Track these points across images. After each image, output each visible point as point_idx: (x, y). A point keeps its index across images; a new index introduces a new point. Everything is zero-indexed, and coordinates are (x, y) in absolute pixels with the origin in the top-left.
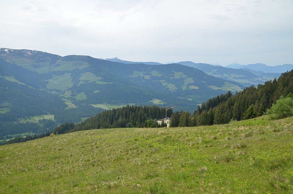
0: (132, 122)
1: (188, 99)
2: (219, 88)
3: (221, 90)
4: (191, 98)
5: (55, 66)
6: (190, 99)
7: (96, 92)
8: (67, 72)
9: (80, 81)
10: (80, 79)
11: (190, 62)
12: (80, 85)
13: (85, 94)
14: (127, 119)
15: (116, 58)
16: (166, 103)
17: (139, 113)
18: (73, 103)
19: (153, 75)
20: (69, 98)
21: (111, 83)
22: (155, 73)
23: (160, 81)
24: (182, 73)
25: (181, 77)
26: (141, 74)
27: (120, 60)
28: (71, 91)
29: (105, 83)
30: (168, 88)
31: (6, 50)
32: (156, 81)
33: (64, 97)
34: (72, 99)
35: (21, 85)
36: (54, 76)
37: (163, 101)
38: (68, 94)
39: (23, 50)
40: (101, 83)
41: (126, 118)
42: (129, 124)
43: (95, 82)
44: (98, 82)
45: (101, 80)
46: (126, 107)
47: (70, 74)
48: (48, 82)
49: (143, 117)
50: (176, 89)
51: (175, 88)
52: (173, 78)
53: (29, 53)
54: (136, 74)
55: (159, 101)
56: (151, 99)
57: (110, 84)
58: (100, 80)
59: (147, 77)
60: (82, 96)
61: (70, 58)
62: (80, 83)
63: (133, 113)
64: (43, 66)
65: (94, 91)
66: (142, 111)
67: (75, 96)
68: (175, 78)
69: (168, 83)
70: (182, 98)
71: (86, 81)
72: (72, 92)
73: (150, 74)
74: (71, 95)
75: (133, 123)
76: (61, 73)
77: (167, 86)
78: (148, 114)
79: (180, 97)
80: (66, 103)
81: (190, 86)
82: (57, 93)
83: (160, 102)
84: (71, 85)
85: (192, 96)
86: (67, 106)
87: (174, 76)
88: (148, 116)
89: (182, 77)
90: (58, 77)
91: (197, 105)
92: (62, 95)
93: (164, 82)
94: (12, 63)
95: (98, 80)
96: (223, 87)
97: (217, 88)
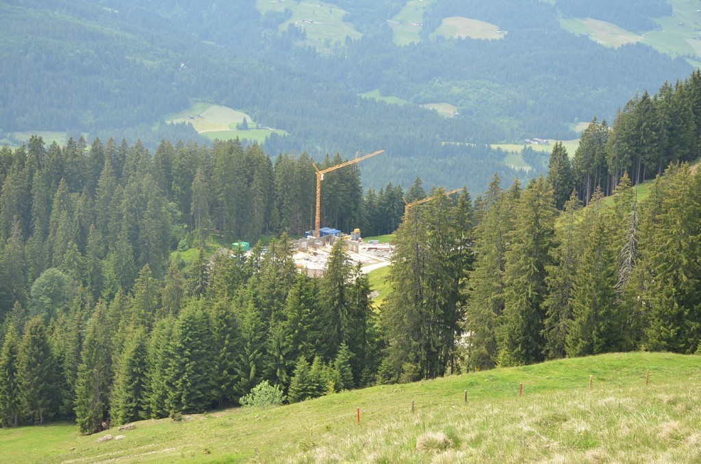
0: (70, 264)
1: (431, 107)
2: (633, 39)
3: (648, 49)
4: (453, 100)
6: (446, 110)
14: (34, 242)
16: (281, 133)
17: (120, 198)
30: (296, 33)
37: (261, 120)
41: (27, 232)
42: (53, 279)
46: (21, 156)
49: (150, 227)
50: (348, 38)
51: (348, 30)
55: (238, 116)
56: (181, 106)
63: (78, 200)
66: (146, 181)
70: (391, 100)
75: (82, 268)
77: (288, 14)
78: (185, 206)
79: (375, 95)
81: (448, 22)
83: (244, 127)
85: (456, 90)
88: (189, 220)
91: (494, 147)
96: (659, 27)
97: (625, 38)
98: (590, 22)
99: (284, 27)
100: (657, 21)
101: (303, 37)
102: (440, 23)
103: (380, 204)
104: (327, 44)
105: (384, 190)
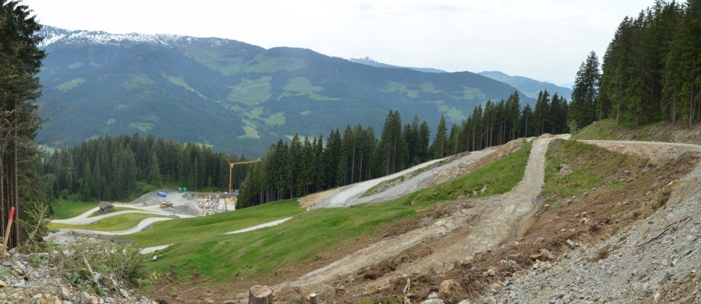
5: (251, 65)
7: (305, 113)
8: (266, 74)
9: (283, 91)
10: (285, 89)
11: (500, 74)
12: (281, 99)
13: (285, 115)
15: (368, 58)
18: (257, 129)
19: (424, 91)
20: (254, 119)
21: (336, 99)
22: (428, 88)
23: (435, 102)
24: (478, 90)
25: (476, 98)
26: (403, 88)
27: (373, 61)
28: (262, 108)
29: (326, 99)
31: (189, 39)
32: (429, 102)
33: (247, 118)
34: (259, 123)
35: (189, 91)
36: (243, 79)
38: (256, 113)
39: (211, 38)
40: (319, 98)
43: (308, 95)
44: (313, 96)
45: (320, 93)
47: (270, 78)
48: (231, 90)
52: (459, 98)
53: (218, 42)
54: (393, 87)
57: (335, 101)
58: (318, 93)
59: (413, 94)
60: (278, 119)
61: (277, 52)
62: (284, 94)
64: (232, 64)
65: (302, 111)
67: (267, 117)
68: (463, 98)
69: (450, 108)
71: (294, 92)
72: (264, 110)
73: (420, 88)
74: (262, 116)
76: (255, 76)
77: (447, 112)
80: (245, 128)
82: (240, 109)
84: (267, 97)
86: (244, 133)
87: (462, 95)
89: (478, 98)
90: (249, 82)
92: (246, 114)
93: (442, 104)
94: (190, 58)
95: (314, 92)
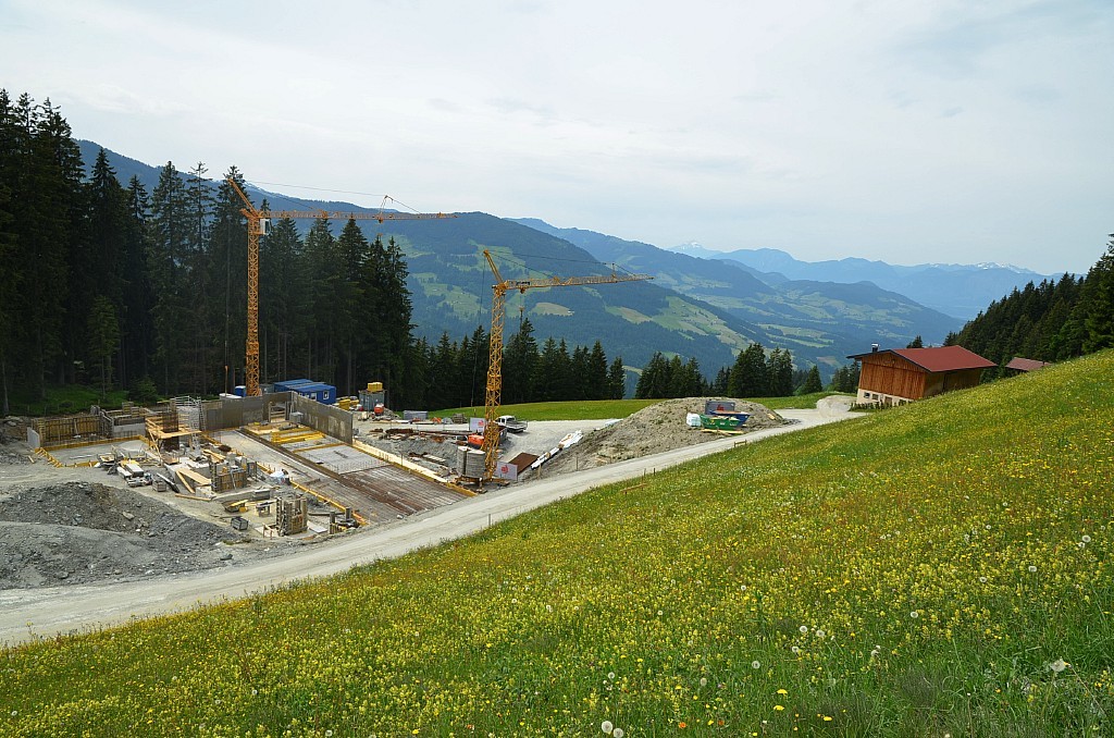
2: (648, 319)
3: (657, 325)
24: (506, 251)
30: (447, 308)
50: (478, 312)
51: (478, 307)
52: (468, 269)
68: (477, 267)
69: (450, 289)
77: (443, 297)
81: (539, 305)
87: (475, 261)
89: (508, 268)
93: (431, 281)
96: (662, 314)
97: (642, 319)
98: (622, 309)
99: (440, 305)
100: (661, 310)
101: (452, 311)
102: (534, 306)
103: (462, 361)
104: (466, 315)
105: (470, 340)
